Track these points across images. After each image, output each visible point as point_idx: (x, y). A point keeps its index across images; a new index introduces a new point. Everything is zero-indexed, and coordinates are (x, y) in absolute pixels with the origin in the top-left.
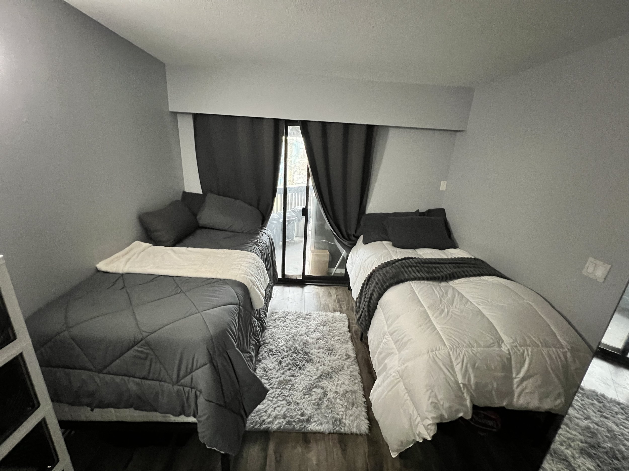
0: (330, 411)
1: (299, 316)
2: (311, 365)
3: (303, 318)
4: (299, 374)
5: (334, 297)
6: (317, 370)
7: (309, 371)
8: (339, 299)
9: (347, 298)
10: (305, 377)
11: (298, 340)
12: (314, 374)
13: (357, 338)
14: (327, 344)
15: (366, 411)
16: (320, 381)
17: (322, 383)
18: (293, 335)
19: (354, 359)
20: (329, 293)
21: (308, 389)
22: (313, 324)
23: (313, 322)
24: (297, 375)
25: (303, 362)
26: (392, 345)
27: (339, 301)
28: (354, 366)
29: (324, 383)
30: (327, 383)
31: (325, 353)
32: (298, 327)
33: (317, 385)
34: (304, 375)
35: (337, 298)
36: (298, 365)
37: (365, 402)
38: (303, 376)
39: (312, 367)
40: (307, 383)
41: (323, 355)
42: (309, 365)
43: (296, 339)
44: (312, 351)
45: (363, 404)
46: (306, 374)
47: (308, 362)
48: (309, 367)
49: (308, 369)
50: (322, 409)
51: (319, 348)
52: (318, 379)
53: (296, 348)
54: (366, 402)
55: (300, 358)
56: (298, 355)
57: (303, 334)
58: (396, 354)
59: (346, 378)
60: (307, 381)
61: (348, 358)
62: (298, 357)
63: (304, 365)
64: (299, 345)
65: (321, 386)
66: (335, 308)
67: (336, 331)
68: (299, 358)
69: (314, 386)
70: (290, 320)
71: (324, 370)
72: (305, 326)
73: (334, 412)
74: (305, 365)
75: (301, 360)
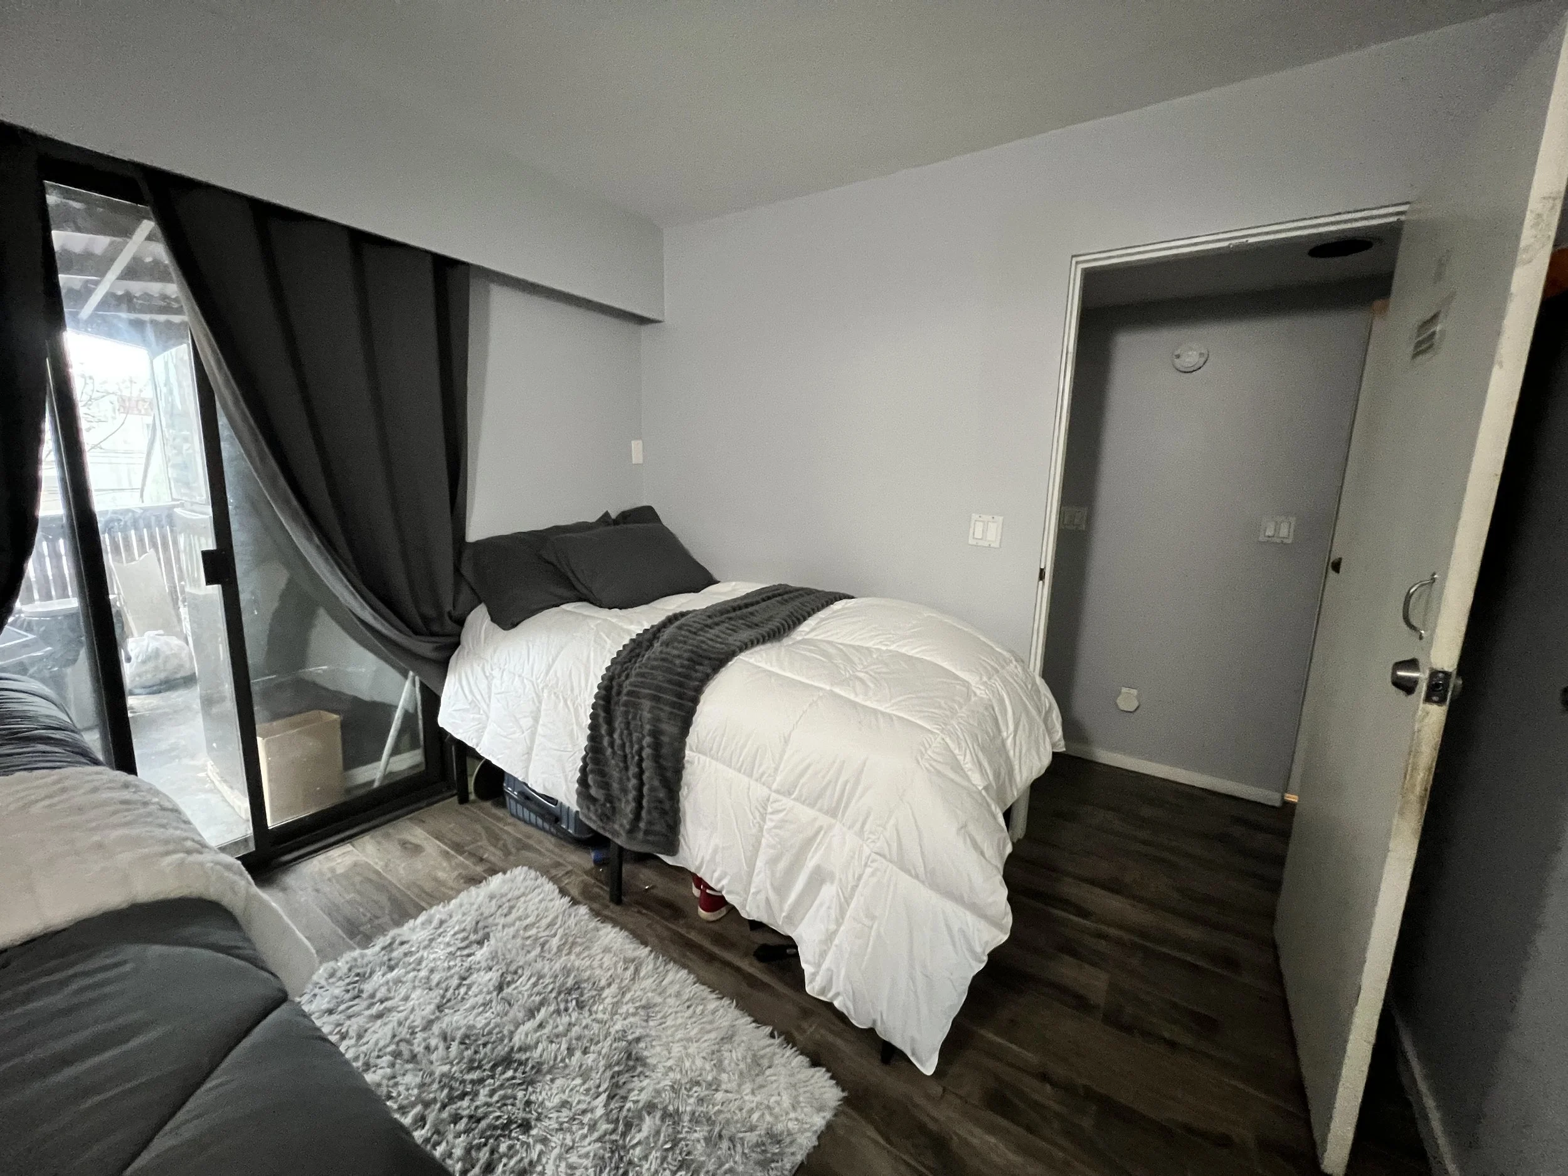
0: (725, 1144)
1: (358, 975)
2: (552, 1080)
3: (384, 968)
4: (539, 1147)
5: (432, 847)
6: (585, 1075)
7: (565, 1104)
8: (453, 842)
9: (478, 827)
10: (568, 1136)
11: (427, 1048)
12: (588, 1099)
13: (607, 907)
14: (547, 980)
15: (795, 1049)
16: (625, 1099)
17: (633, 1096)
18: (392, 1047)
19: (657, 958)
20: (404, 844)
21: (611, 1158)
22: (439, 963)
23: (432, 957)
24: (535, 1156)
25: (515, 1098)
26: (805, 813)
27: (459, 848)
28: (670, 977)
29: (641, 1091)
30: (646, 1082)
31: (566, 1010)
32: (389, 1010)
33: (626, 1117)
34: (557, 1130)
35: (445, 844)
36: (510, 1121)
37: (772, 1036)
38: (556, 1140)
39: (559, 1082)
40: (590, 1147)
41: (565, 1019)
42: (547, 1087)
43: (419, 1049)
44: (517, 1040)
45: (777, 1041)
46: (562, 1124)
47: (532, 1083)
48: (549, 1094)
49: (556, 1101)
50: (702, 1165)
51: (531, 1013)
52: (611, 1097)
53: (446, 1081)
54: (776, 1033)
55: (491, 1095)
56: (476, 1094)
57: (433, 1017)
58: (830, 827)
59: (680, 1021)
60: (585, 1137)
61: (637, 971)
62: (482, 1098)
63: (528, 1103)
64: (446, 1060)
65: (641, 1105)
66: (464, 872)
67: (538, 928)
68: (489, 1100)
69: (621, 1128)
70: (330, 1012)
71: (607, 1057)
72: (414, 988)
73: (741, 1135)
74: (533, 1098)
75: (505, 1097)
